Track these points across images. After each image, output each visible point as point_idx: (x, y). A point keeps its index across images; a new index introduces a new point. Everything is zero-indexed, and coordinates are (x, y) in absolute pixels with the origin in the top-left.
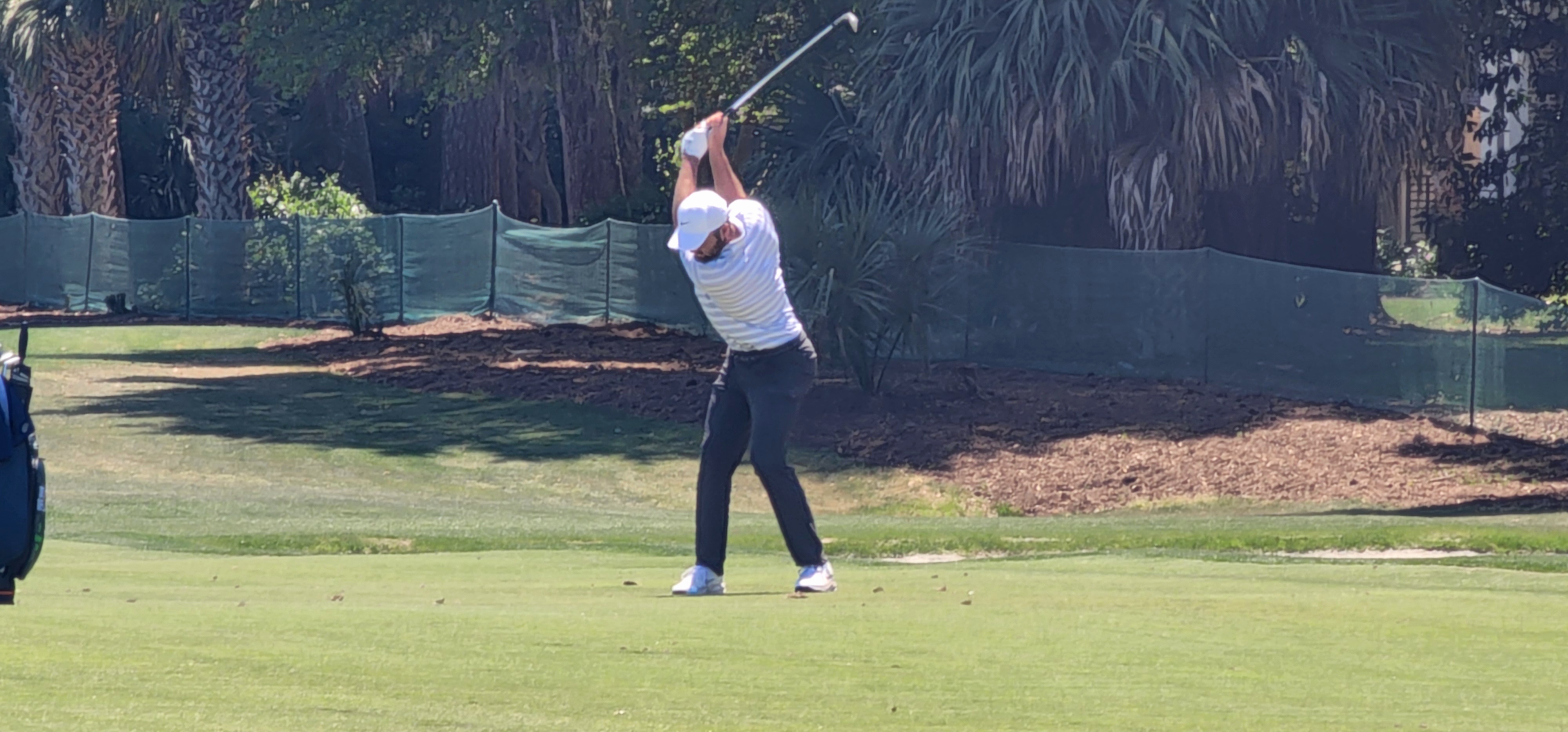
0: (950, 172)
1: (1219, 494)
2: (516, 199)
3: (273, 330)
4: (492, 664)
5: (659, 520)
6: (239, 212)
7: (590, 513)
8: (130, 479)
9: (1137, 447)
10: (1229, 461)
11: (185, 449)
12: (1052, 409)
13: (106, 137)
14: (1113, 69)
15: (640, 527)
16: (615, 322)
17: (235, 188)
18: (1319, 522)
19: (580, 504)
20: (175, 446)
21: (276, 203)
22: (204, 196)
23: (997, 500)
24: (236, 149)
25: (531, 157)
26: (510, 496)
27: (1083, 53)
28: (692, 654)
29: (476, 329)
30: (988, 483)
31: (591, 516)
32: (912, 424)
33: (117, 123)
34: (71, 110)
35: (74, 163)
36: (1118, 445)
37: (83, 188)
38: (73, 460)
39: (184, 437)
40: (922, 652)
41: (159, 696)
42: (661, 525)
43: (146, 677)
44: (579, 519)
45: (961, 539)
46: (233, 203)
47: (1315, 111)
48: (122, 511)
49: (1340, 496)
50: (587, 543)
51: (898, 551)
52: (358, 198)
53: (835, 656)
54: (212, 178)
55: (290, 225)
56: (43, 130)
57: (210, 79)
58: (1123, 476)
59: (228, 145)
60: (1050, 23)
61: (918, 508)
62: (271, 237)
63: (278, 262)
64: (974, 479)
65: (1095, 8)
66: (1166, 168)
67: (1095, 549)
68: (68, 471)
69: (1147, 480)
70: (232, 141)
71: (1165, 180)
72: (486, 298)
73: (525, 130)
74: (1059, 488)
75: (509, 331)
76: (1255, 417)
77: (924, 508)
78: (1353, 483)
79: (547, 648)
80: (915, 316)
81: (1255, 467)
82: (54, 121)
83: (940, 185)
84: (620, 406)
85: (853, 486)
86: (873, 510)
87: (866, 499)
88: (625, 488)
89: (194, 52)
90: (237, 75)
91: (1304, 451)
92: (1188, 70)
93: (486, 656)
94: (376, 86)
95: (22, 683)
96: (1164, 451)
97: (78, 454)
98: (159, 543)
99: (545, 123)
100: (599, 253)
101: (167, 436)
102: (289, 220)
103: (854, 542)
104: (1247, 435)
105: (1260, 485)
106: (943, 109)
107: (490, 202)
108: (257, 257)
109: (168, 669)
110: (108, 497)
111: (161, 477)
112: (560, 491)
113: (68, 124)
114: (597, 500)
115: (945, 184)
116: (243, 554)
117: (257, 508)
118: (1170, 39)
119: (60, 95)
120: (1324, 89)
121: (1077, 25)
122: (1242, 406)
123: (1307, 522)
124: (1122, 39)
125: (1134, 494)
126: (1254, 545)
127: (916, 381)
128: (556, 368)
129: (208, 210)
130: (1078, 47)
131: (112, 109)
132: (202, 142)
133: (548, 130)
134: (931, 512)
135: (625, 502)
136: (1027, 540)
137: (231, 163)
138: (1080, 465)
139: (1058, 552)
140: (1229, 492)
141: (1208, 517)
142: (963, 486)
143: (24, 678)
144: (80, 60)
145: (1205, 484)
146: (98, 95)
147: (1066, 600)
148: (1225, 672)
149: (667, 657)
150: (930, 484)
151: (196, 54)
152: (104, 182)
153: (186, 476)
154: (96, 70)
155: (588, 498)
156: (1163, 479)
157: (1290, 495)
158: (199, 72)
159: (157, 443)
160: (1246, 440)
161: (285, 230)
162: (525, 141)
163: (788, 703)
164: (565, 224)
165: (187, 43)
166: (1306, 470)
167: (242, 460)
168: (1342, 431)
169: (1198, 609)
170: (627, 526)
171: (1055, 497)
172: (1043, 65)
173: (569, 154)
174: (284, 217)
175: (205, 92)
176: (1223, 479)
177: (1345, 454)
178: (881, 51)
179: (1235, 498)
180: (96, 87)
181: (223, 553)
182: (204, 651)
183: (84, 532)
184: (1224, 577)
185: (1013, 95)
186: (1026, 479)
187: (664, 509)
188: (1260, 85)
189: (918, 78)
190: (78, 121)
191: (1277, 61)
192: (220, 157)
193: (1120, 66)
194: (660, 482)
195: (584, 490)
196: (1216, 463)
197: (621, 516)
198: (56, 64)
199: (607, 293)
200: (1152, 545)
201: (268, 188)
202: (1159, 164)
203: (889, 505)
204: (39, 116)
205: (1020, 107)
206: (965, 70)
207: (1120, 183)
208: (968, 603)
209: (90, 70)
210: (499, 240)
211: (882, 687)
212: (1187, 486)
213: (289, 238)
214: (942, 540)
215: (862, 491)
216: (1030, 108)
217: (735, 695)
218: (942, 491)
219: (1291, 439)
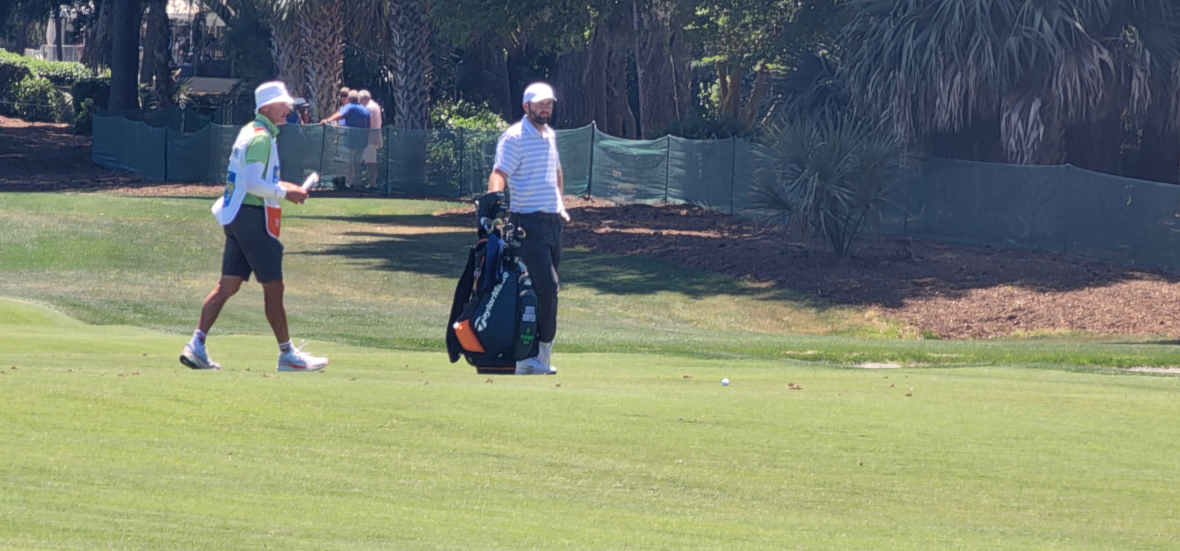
0: (898, 110)
1: (1072, 329)
2: (606, 120)
3: (445, 203)
4: (593, 427)
5: (699, 336)
6: (423, 125)
7: (653, 330)
8: (347, 299)
9: (1018, 296)
10: (1079, 307)
11: (384, 281)
12: (962, 269)
13: (335, 73)
14: (1007, 43)
15: (686, 340)
16: (671, 203)
17: (420, 109)
18: (1140, 349)
19: (645, 324)
20: (378, 279)
21: (447, 119)
22: (400, 113)
23: (923, 328)
24: (422, 83)
25: (616, 93)
26: (598, 317)
27: (988, 32)
28: (725, 424)
29: (579, 206)
30: (918, 316)
31: (653, 332)
32: (869, 277)
33: (343, 64)
34: (313, 54)
35: (313, 89)
36: (1005, 294)
37: (319, 106)
38: (310, 286)
39: (384, 273)
40: (880, 427)
41: (374, 441)
42: (701, 339)
43: (365, 429)
44: (646, 333)
45: (900, 354)
46: (419, 118)
47: (1141, 75)
48: (342, 320)
49: (1153, 332)
50: (652, 350)
51: (858, 361)
52: (501, 117)
53: (821, 428)
54: (406, 101)
55: (456, 134)
56: (294, 67)
57: (406, 35)
58: (1008, 315)
59: (417, 79)
60: (967, 12)
61: (870, 332)
62: (444, 141)
63: (447, 158)
64: (909, 314)
65: (997, 3)
66: (1040, 109)
67: (989, 362)
68: (307, 293)
69: (1024, 318)
70: (419, 77)
71: (1038, 117)
72: (586, 186)
73: (613, 75)
74: (965, 321)
75: (601, 208)
76: (1097, 278)
77: (874, 332)
78: (1162, 323)
79: (631, 418)
80: (871, 205)
81: (1096, 311)
82: (301, 61)
83: (891, 118)
84: (674, 259)
85: (828, 317)
86: (841, 333)
87: (836, 325)
88: (676, 314)
89: (395, 18)
90: (424, 33)
91: (1129, 301)
92: (1057, 46)
93: (590, 422)
94: (516, 43)
95: (283, 431)
96: (1036, 299)
97: (314, 282)
98: (368, 342)
99: (627, 70)
100: (662, 157)
101: (373, 271)
102: (456, 130)
103: (829, 354)
104: (1092, 289)
105: (1099, 323)
106: (895, 68)
107: (590, 122)
108: (433, 155)
109: (379, 425)
110: (333, 311)
111: (368, 299)
112: (633, 315)
113: (310, 63)
114: (656, 321)
115: (895, 118)
116: (424, 350)
117: (432, 321)
118: (1046, 24)
119: (306, 44)
120: (1148, 60)
121: (985, 13)
122: (1089, 270)
123: (1131, 349)
124: (1014, 24)
125: (1015, 327)
126: (1096, 362)
127: (871, 248)
128: (631, 234)
129: (402, 122)
130: (984, 28)
131: (340, 54)
132: (399, 78)
133: (628, 75)
134: (879, 336)
135: (675, 323)
136: (944, 355)
137: (418, 92)
138: (980, 306)
139: (965, 364)
140: (1078, 327)
141: (1065, 344)
142: (901, 319)
143: (284, 428)
144: (320, 21)
145: (1063, 321)
146: (331, 45)
147: (974, 395)
148: (1082, 446)
149: (710, 426)
150: (879, 316)
151: (397, 20)
152: (333, 102)
153: (385, 298)
154: (330, 28)
155: (651, 320)
156: (1035, 317)
157: (1119, 330)
158: (398, 31)
159: (366, 276)
160: (1091, 293)
161: (452, 137)
162: (613, 81)
163: (790, 458)
164: (639, 137)
165: (391, 11)
166: (1130, 313)
167: (422, 288)
168: (1155, 288)
169: (1063, 403)
170: (678, 339)
171: (962, 327)
172: (961, 38)
173: (643, 91)
174: (452, 129)
175: (402, 44)
176: (1075, 318)
177: (1157, 304)
178: (854, 29)
179: (1083, 331)
180: (330, 39)
181: (411, 350)
182: (403, 413)
183: (318, 334)
184: (1079, 382)
185: (941, 59)
186: (943, 315)
187: (702, 329)
188: (1106, 55)
189: (877, 48)
190: (317, 62)
191: (1117, 40)
192: (411, 87)
193: (1012, 42)
194: (700, 311)
195: (648, 314)
196: (1071, 308)
197: (674, 332)
198: (303, 23)
199: (666, 185)
200: (1027, 361)
201: (442, 109)
202: (1035, 106)
203: (851, 330)
204: (291, 57)
205: (946, 68)
206: (910, 42)
207: (1009, 118)
208: (909, 395)
209: (326, 28)
210: (595, 148)
211: (853, 449)
212: (1051, 322)
213: (455, 142)
214: (887, 354)
215: (833, 320)
216: (952, 68)
217: (755, 451)
218: (887, 321)
219: (1121, 293)
